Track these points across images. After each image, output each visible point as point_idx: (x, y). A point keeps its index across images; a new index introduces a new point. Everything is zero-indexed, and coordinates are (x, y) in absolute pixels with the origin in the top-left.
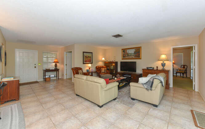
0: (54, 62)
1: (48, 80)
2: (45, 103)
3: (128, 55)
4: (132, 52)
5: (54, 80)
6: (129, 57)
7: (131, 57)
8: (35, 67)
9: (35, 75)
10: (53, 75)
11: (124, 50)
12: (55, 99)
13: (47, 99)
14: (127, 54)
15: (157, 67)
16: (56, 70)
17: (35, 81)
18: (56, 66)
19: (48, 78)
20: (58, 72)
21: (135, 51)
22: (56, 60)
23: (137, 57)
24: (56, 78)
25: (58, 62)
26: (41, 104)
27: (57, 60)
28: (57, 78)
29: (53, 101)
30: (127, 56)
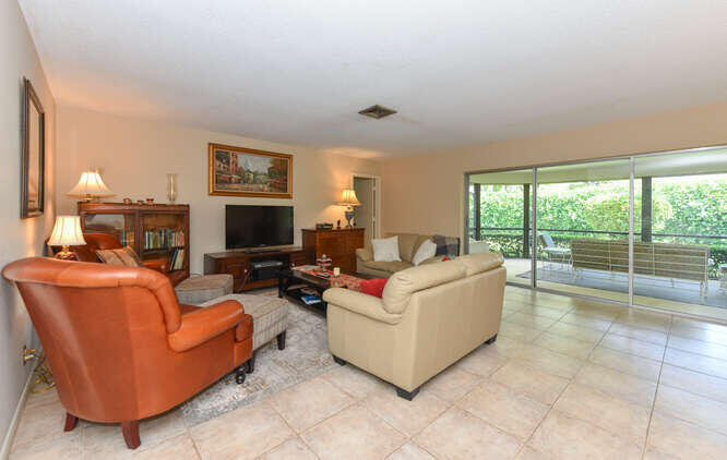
3: (243, 176)
4: (260, 166)
6: (246, 185)
7: (254, 186)
11: (221, 153)
14: (239, 172)
15: (339, 222)
21: (270, 165)
23: (280, 189)
30: (238, 182)
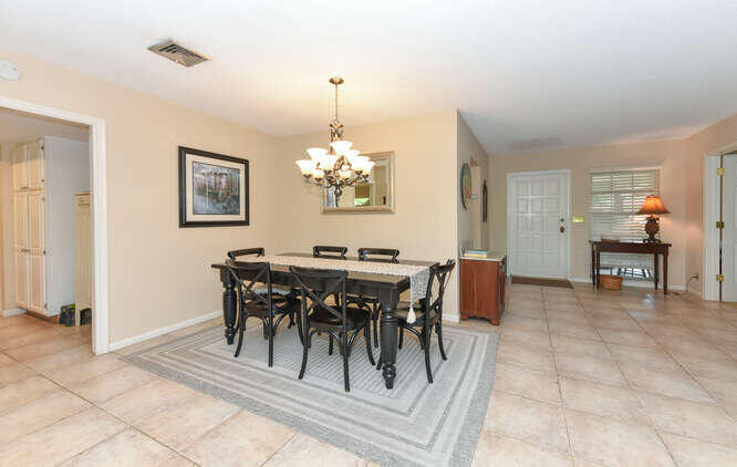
0: (642, 212)
1: (610, 283)
2: (576, 379)
5: (642, 293)
8: (562, 230)
9: (562, 258)
10: (638, 271)
12: (629, 386)
13: (589, 367)
16: (654, 248)
17: (562, 278)
18: (652, 227)
19: (611, 277)
20: (661, 257)
22: (652, 203)
24: (652, 285)
25: (664, 212)
26: (558, 374)
27: (658, 201)
28: (661, 286)
29: (610, 386)
